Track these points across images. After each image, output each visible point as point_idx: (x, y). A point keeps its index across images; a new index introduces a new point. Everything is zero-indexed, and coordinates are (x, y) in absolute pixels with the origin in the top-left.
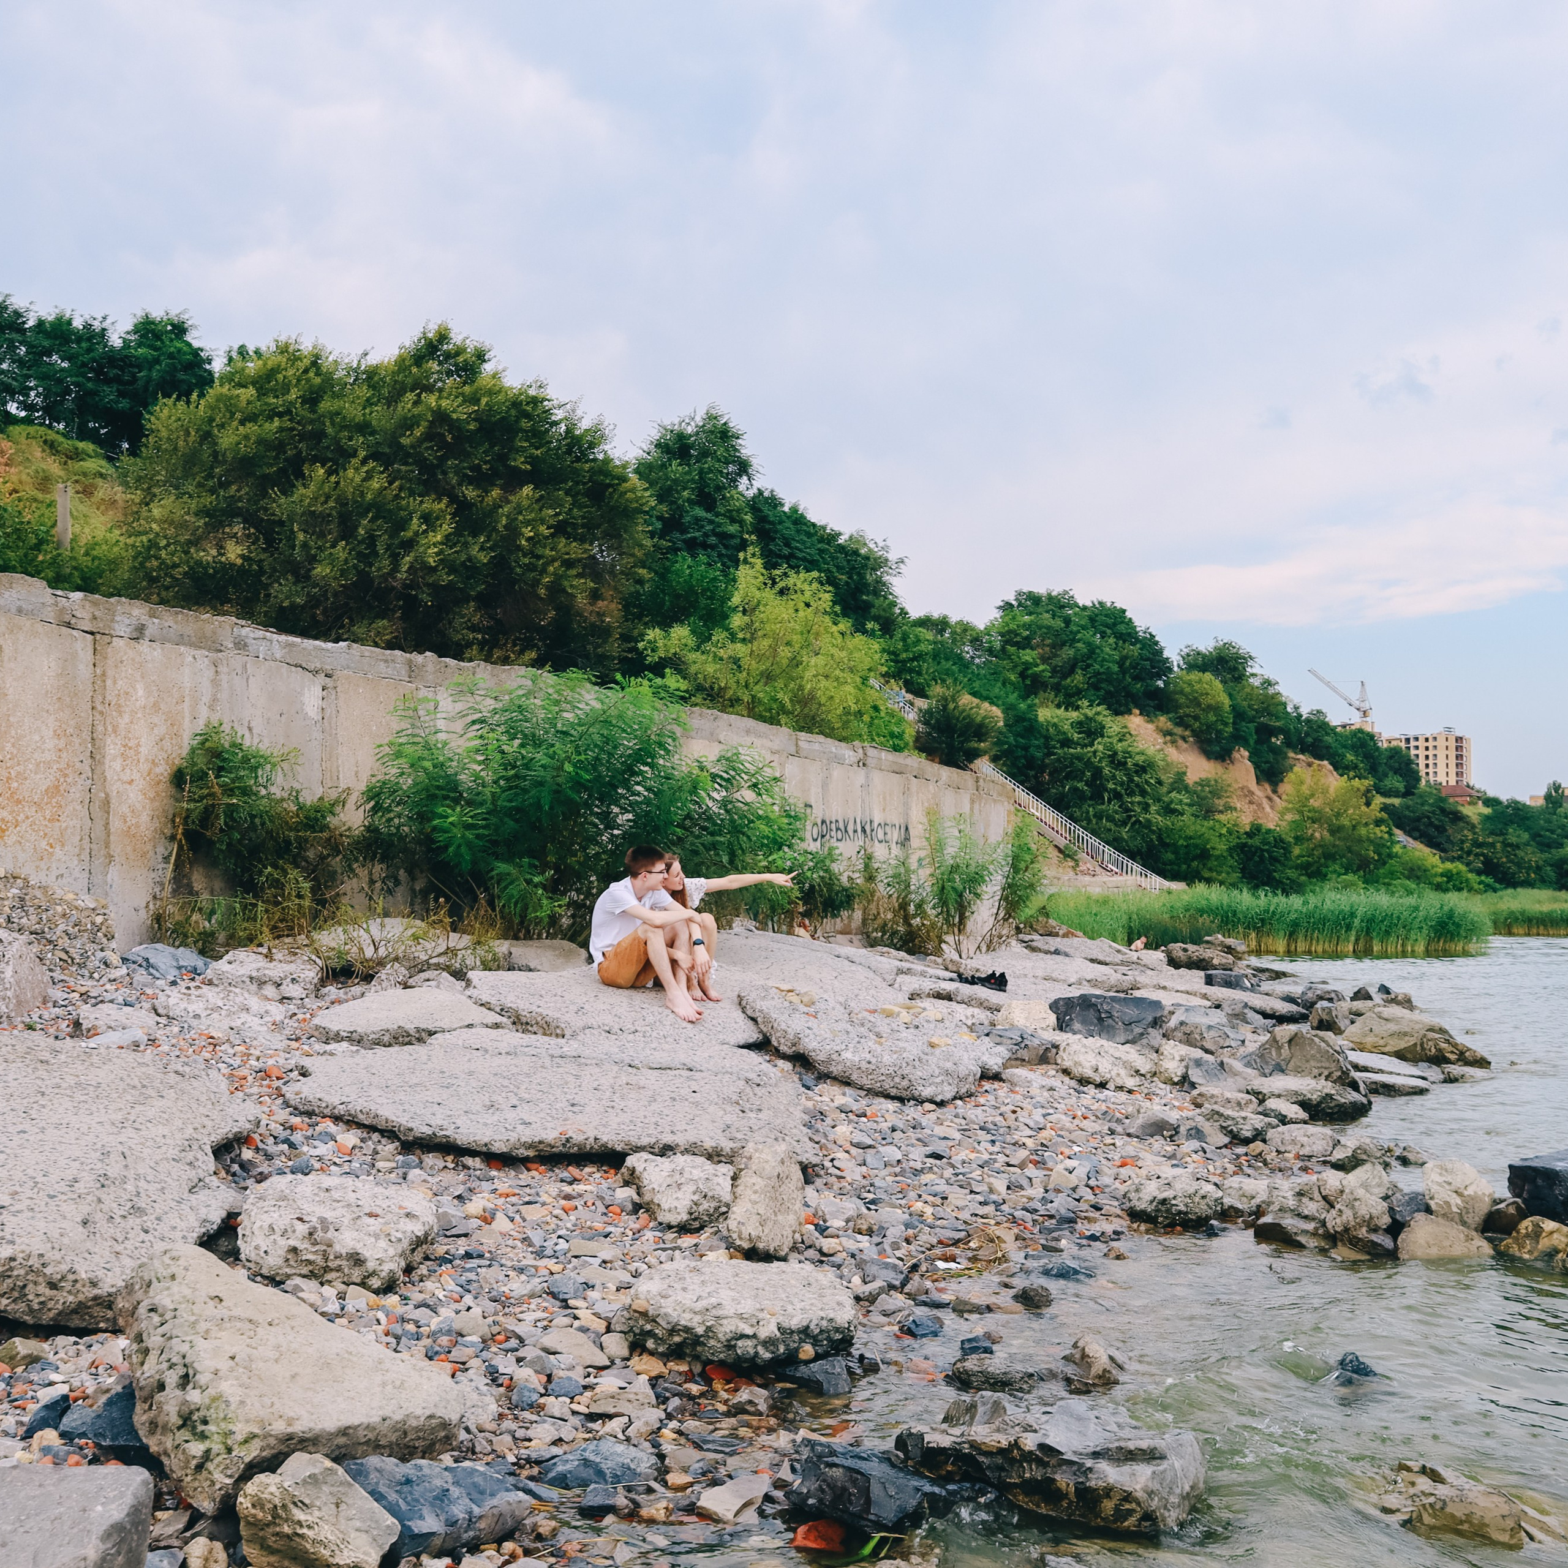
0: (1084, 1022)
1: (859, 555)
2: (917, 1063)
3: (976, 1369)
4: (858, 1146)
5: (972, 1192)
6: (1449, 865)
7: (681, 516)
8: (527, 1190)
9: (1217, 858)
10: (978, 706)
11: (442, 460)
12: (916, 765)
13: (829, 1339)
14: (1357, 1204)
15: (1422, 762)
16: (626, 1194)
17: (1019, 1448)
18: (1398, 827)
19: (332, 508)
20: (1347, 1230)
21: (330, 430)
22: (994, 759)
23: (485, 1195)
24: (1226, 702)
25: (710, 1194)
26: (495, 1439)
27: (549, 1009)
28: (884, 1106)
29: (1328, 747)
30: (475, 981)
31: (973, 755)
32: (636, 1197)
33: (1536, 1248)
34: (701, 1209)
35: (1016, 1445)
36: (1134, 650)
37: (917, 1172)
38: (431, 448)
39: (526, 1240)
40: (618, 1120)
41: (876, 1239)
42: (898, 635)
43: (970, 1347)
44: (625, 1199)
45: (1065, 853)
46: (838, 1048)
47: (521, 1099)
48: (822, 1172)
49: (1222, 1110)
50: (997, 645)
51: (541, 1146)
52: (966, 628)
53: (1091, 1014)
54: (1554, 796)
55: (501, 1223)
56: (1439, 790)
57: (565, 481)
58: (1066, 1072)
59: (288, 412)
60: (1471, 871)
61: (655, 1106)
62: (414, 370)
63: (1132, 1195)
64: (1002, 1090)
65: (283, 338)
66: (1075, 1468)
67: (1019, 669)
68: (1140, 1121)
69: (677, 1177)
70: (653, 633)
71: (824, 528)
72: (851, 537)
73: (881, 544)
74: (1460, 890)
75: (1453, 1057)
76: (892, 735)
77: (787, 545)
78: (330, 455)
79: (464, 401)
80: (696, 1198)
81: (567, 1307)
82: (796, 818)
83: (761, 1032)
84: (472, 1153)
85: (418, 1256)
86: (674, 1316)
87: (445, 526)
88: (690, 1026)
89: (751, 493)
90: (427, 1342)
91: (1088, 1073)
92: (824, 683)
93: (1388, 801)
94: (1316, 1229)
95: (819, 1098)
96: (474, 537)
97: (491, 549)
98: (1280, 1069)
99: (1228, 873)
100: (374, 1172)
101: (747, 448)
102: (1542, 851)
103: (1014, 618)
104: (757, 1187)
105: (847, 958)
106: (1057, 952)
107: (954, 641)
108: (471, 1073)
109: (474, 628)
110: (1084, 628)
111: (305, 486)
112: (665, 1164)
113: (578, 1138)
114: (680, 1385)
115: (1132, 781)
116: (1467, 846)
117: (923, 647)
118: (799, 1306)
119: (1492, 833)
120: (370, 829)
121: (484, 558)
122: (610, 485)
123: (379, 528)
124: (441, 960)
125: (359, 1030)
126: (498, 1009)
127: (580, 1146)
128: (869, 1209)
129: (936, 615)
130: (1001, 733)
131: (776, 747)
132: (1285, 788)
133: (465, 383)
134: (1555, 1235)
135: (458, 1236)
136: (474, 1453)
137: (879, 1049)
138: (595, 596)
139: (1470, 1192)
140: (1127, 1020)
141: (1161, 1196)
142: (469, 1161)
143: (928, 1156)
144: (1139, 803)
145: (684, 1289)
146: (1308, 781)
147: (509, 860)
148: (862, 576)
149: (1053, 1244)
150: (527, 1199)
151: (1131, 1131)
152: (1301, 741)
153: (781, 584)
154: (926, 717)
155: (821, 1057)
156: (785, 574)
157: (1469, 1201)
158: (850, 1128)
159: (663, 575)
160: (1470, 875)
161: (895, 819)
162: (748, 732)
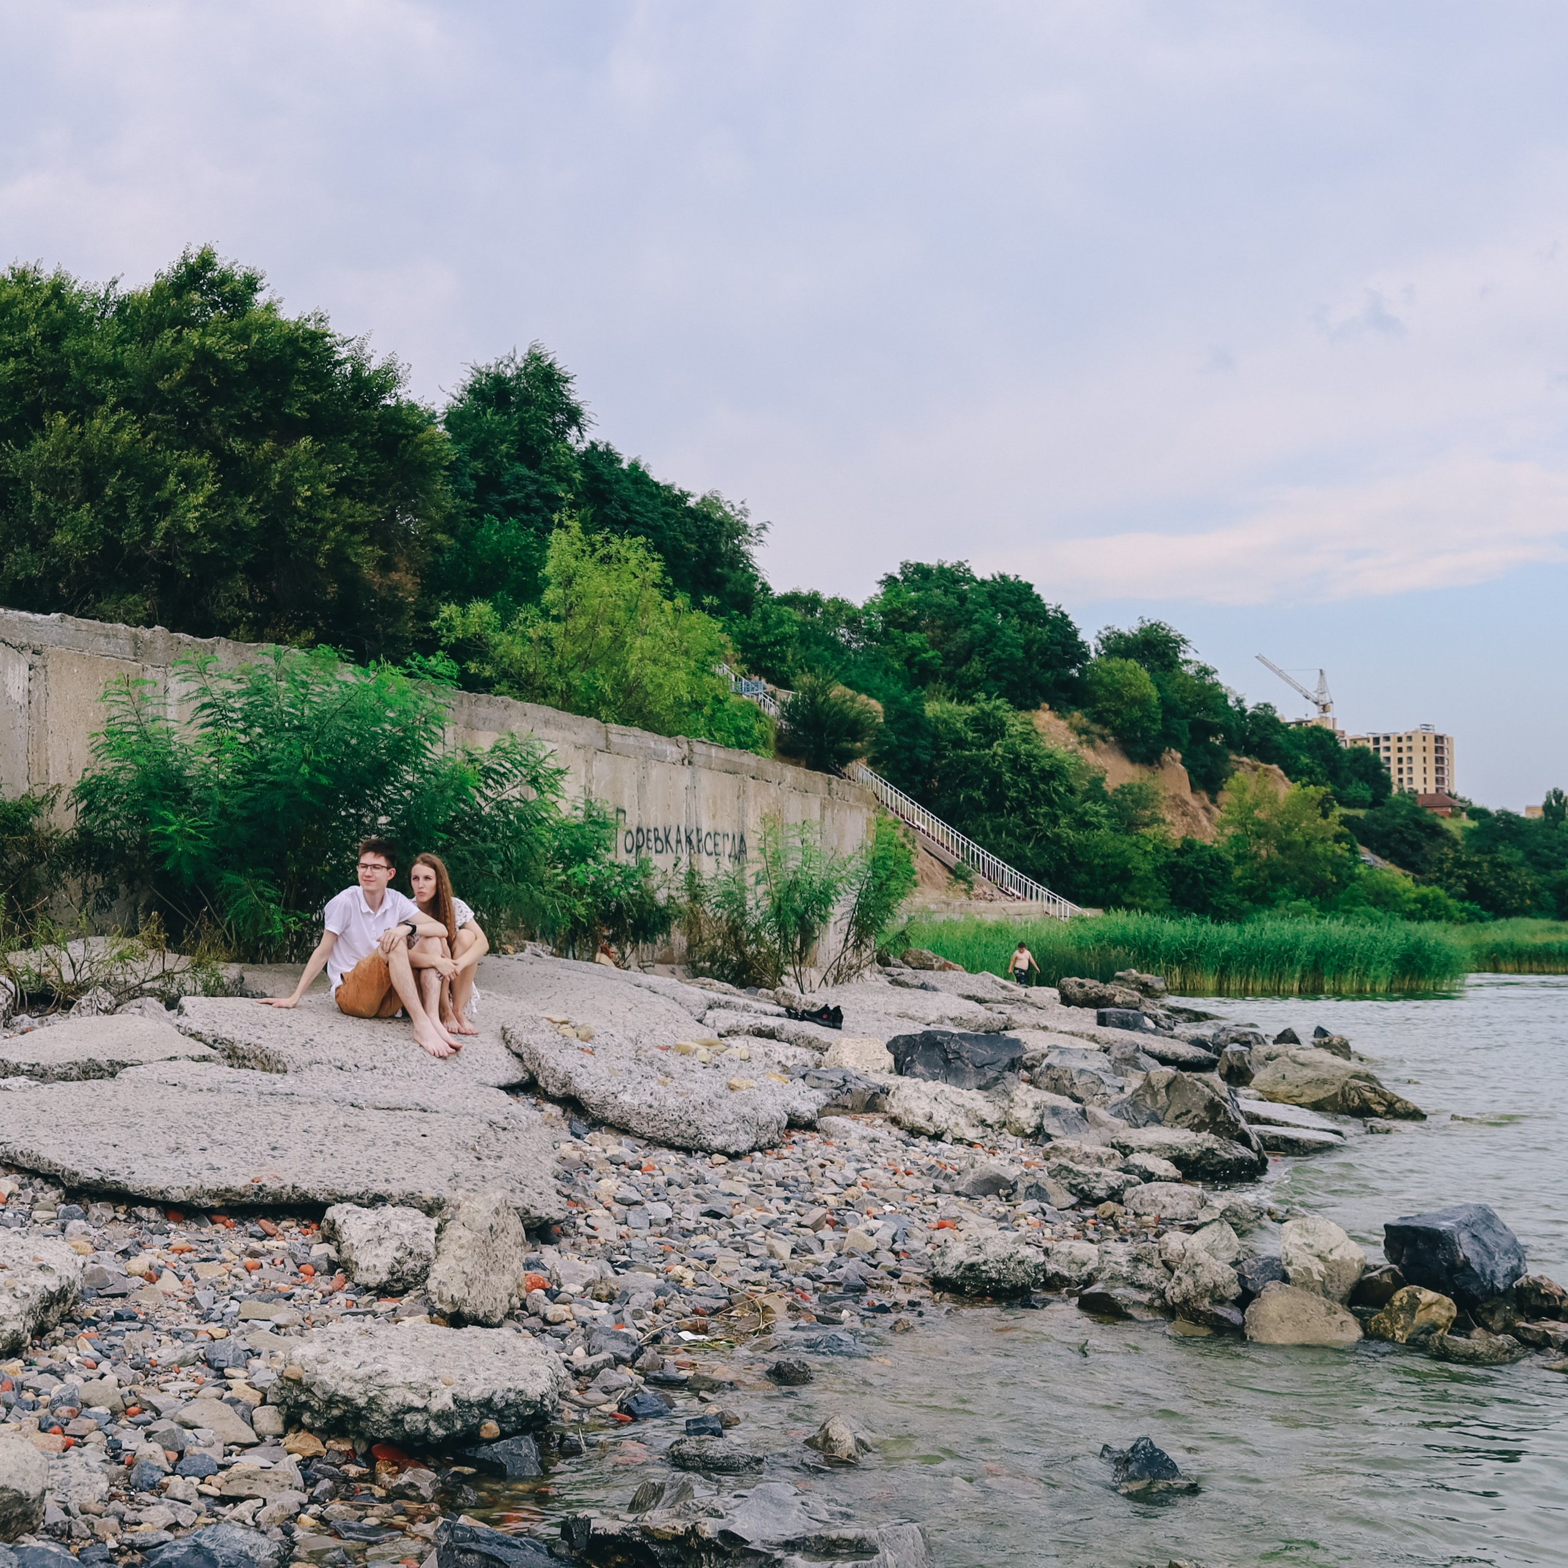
0: (927, 1065)
1: (712, 520)
2: (706, 1107)
3: (694, 1451)
4: (621, 1202)
5: (749, 1256)
6: (1424, 890)
7: (499, 475)
8: (208, 1246)
9: (1141, 880)
10: (853, 700)
11: (205, 407)
12: (753, 764)
13: (519, 1415)
14: (1198, 1270)
15: (1394, 766)
16: (322, 1251)
17: (697, 1536)
18: (1363, 844)
19: (74, 464)
20: (1186, 1301)
21: (74, 372)
22: (873, 763)
23: (157, 1250)
24: (1154, 693)
25: (416, 1251)
26: (97, 1521)
27: (271, 1041)
28: (663, 1158)
29: (1278, 748)
30: (188, 1008)
31: (848, 757)
32: (333, 1255)
33: (1410, 1323)
34: (405, 1268)
35: (693, 1532)
36: (1043, 633)
37: (687, 1233)
38: (194, 393)
39: (193, 1302)
40: (324, 1166)
41: (616, 1307)
42: (757, 613)
43: (698, 1427)
44: (320, 1258)
45: (957, 874)
46: (614, 1090)
47: (213, 1141)
48: (571, 1231)
49: (1071, 1165)
50: (879, 627)
51: (229, 1195)
52: (840, 606)
53: (936, 1055)
54: (1555, 807)
55: (168, 1282)
56: (1414, 800)
57: (348, 432)
58: (895, 1121)
59: (26, 351)
60: (1451, 897)
61: (372, 1152)
62: (173, 302)
63: (937, 1260)
64: (813, 1141)
65: (20, 265)
66: (762, 1560)
67: (905, 655)
68: (970, 1177)
69: (381, 1231)
70: (449, 610)
71: (669, 488)
72: (703, 499)
73: (738, 507)
74: (1437, 918)
75: (1380, 1109)
76: (738, 731)
77: (625, 508)
78: (74, 401)
79: (232, 338)
80: (399, 1255)
81: (223, 1376)
82: (604, 825)
83: (527, 1070)
84: (148, 1203)
85: (53, 1316)
86: (332, 1384)
87: (207, 486)
88: (440, 1062)
89: (582, 447)
90: (42, 1412)
91: (921, 1122)
92: (650, 668)
93: (1351, 812)
94: (1152, 1300)
95: (588, 1148)
96: (241, 497)
97: (262, 511)
98: (1156, 1119)
99: (1154, 898)
100: (29, 1223)
101: (577, 393)
102: (1539, 873)
103: (898, 595)
104: (463, 1241)
105: (649, 988)
106: (924, 987)
107: (826, 622)
108: (160, 1111)
109: (242, 605)
110: (982, 606)
111: (44, 438)
112: (370, 1216)
113: (273, 1186)
114: (338, 1466)
115: (1038, 788)
116: (1447, 866)
117: (786, 629)
118: (483, 1375)
119: (1479, 851)
120: (84, 832)
121: (252, 521)
122: (403, 436)
123: (130, 487)
124: (156, 985)
125: (42, 1063)
126: (210, 1041)
127: (276, 1196)
128: (617, 1273)
129: (805, 591)
130: (880, 731)
131: (581, 741)
132: (1225, 797)
133: (232, 317)
134: (1434, 1308)
135: (114, 1296)
136: (70, 1537)
137: (662, 1090)
138: (386, 566)
139: (1335, 1256)
140: (978, 1061)
141: (968, 1261)
142: (143, 1212)
143: (703, 1215)
144: (1045, 815)
145: (346, 1354)
146: (1253, 788)
147: (240, 871)
148: (715, 545)
149: (833, 1315)
150: (204, 1256)
151: (960, 1189)
152: (1245, 741)
153: (601, 552)
154: (790, 712)
155: (595, 1099)
156: (607, 540)
157: (1335, 1268)
158: (619, 1182)
159: (465, 541)
160: (1450, 902)
161: (727, 826)
162: (547, 723)
